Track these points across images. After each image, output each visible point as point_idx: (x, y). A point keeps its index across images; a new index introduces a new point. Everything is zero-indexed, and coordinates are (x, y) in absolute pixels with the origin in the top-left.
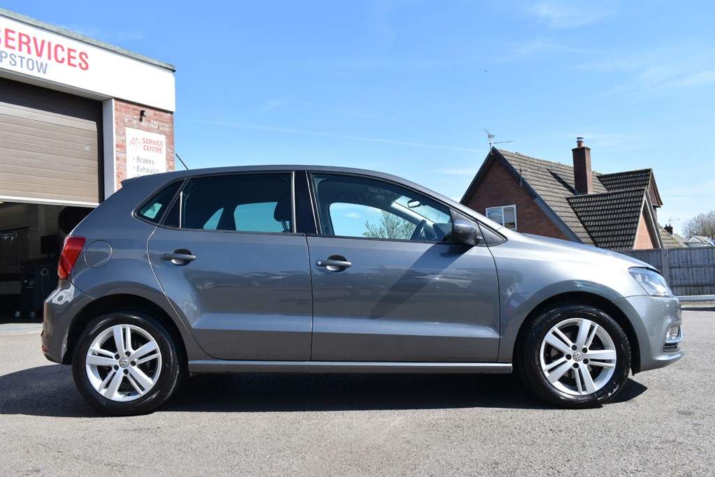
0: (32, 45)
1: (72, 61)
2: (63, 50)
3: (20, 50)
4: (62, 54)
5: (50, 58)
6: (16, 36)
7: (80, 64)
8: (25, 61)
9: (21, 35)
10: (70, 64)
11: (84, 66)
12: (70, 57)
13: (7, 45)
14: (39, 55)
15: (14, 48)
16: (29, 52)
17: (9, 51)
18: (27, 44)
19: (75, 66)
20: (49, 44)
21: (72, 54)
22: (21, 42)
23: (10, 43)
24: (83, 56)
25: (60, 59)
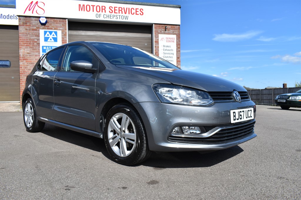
0: (123, 10)
1: (137, 13)
2: (134, 9)
3: (119, 13)
4: (133, 11)
5: (129, 14)
6: (117, 9)
7: (140, 13)
8: (121, 17)
9: (119, 8)
10: (136, 14)
11: (142, 14)
12: (136, 11)
13: (115, 13)
14: (125, 13)
15: (117, 13)
16: (122, 13)
17: (115, 14)
18: (121, 10)
19: (138, 14)
20: (129, 8)
21: (137, 10)
22: (119, 10)
23: (116, 11)
24: (141, 10)
25: (133, 13)
